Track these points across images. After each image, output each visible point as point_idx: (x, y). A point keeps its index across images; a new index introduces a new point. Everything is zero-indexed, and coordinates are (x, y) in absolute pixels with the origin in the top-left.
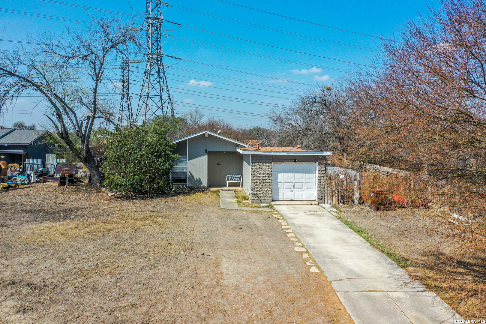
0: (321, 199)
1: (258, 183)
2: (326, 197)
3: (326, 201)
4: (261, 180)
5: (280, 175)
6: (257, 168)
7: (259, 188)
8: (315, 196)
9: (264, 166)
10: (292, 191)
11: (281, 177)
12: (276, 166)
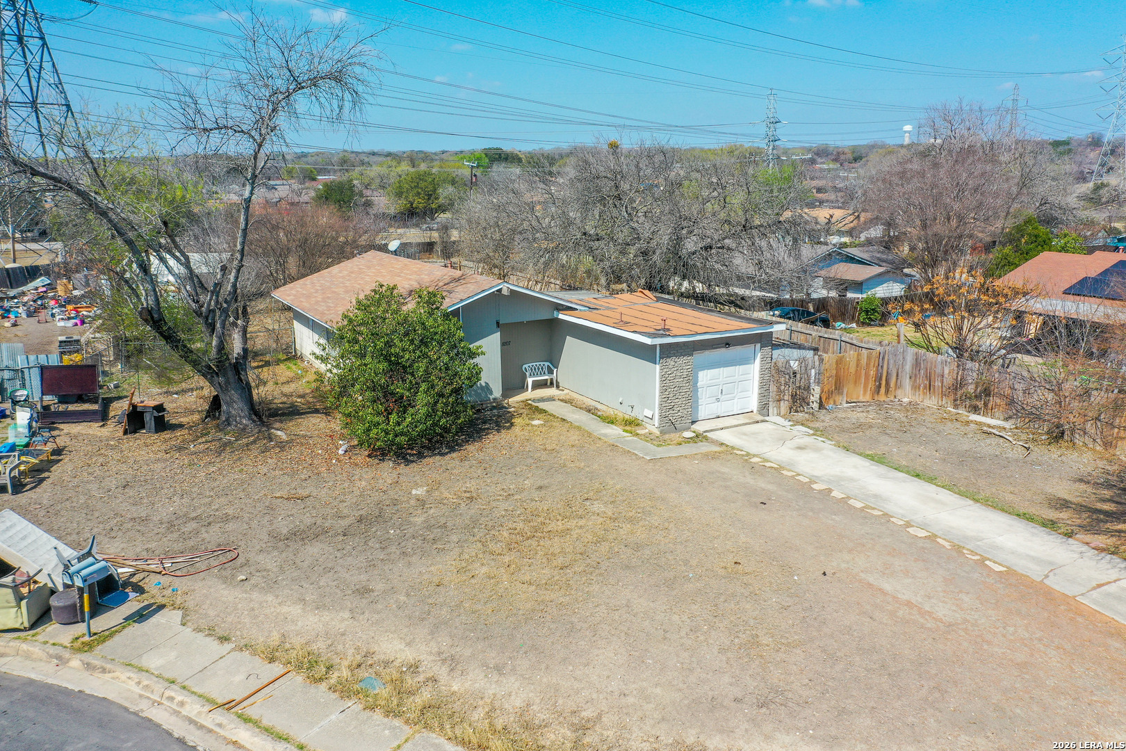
0: (764, 409)
1: (671, 395)
2: (771, 403)
3: (771, 411)
4: (676, 389)
5: (701, 375)
6: (670, 367)
7: (673, 404)
8: (753, 404)
9: (682, 361)
10: (718, 400)
11: (704, 377)
12: (699, 357)
